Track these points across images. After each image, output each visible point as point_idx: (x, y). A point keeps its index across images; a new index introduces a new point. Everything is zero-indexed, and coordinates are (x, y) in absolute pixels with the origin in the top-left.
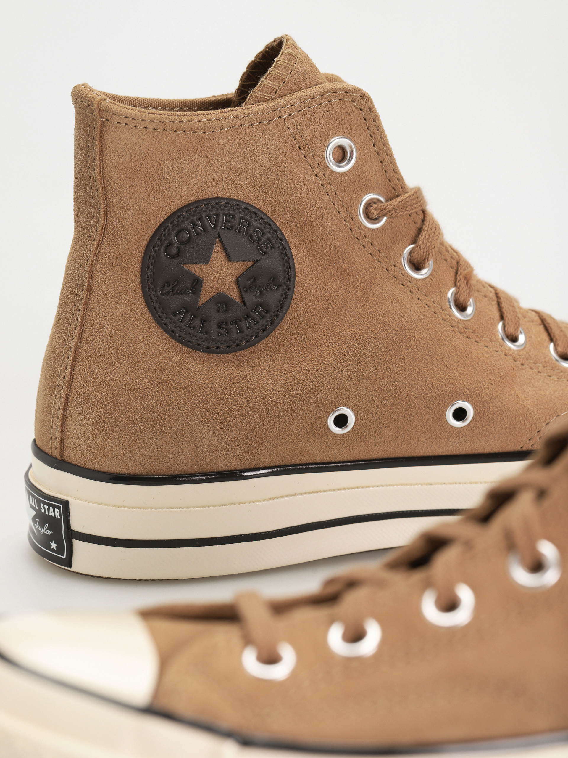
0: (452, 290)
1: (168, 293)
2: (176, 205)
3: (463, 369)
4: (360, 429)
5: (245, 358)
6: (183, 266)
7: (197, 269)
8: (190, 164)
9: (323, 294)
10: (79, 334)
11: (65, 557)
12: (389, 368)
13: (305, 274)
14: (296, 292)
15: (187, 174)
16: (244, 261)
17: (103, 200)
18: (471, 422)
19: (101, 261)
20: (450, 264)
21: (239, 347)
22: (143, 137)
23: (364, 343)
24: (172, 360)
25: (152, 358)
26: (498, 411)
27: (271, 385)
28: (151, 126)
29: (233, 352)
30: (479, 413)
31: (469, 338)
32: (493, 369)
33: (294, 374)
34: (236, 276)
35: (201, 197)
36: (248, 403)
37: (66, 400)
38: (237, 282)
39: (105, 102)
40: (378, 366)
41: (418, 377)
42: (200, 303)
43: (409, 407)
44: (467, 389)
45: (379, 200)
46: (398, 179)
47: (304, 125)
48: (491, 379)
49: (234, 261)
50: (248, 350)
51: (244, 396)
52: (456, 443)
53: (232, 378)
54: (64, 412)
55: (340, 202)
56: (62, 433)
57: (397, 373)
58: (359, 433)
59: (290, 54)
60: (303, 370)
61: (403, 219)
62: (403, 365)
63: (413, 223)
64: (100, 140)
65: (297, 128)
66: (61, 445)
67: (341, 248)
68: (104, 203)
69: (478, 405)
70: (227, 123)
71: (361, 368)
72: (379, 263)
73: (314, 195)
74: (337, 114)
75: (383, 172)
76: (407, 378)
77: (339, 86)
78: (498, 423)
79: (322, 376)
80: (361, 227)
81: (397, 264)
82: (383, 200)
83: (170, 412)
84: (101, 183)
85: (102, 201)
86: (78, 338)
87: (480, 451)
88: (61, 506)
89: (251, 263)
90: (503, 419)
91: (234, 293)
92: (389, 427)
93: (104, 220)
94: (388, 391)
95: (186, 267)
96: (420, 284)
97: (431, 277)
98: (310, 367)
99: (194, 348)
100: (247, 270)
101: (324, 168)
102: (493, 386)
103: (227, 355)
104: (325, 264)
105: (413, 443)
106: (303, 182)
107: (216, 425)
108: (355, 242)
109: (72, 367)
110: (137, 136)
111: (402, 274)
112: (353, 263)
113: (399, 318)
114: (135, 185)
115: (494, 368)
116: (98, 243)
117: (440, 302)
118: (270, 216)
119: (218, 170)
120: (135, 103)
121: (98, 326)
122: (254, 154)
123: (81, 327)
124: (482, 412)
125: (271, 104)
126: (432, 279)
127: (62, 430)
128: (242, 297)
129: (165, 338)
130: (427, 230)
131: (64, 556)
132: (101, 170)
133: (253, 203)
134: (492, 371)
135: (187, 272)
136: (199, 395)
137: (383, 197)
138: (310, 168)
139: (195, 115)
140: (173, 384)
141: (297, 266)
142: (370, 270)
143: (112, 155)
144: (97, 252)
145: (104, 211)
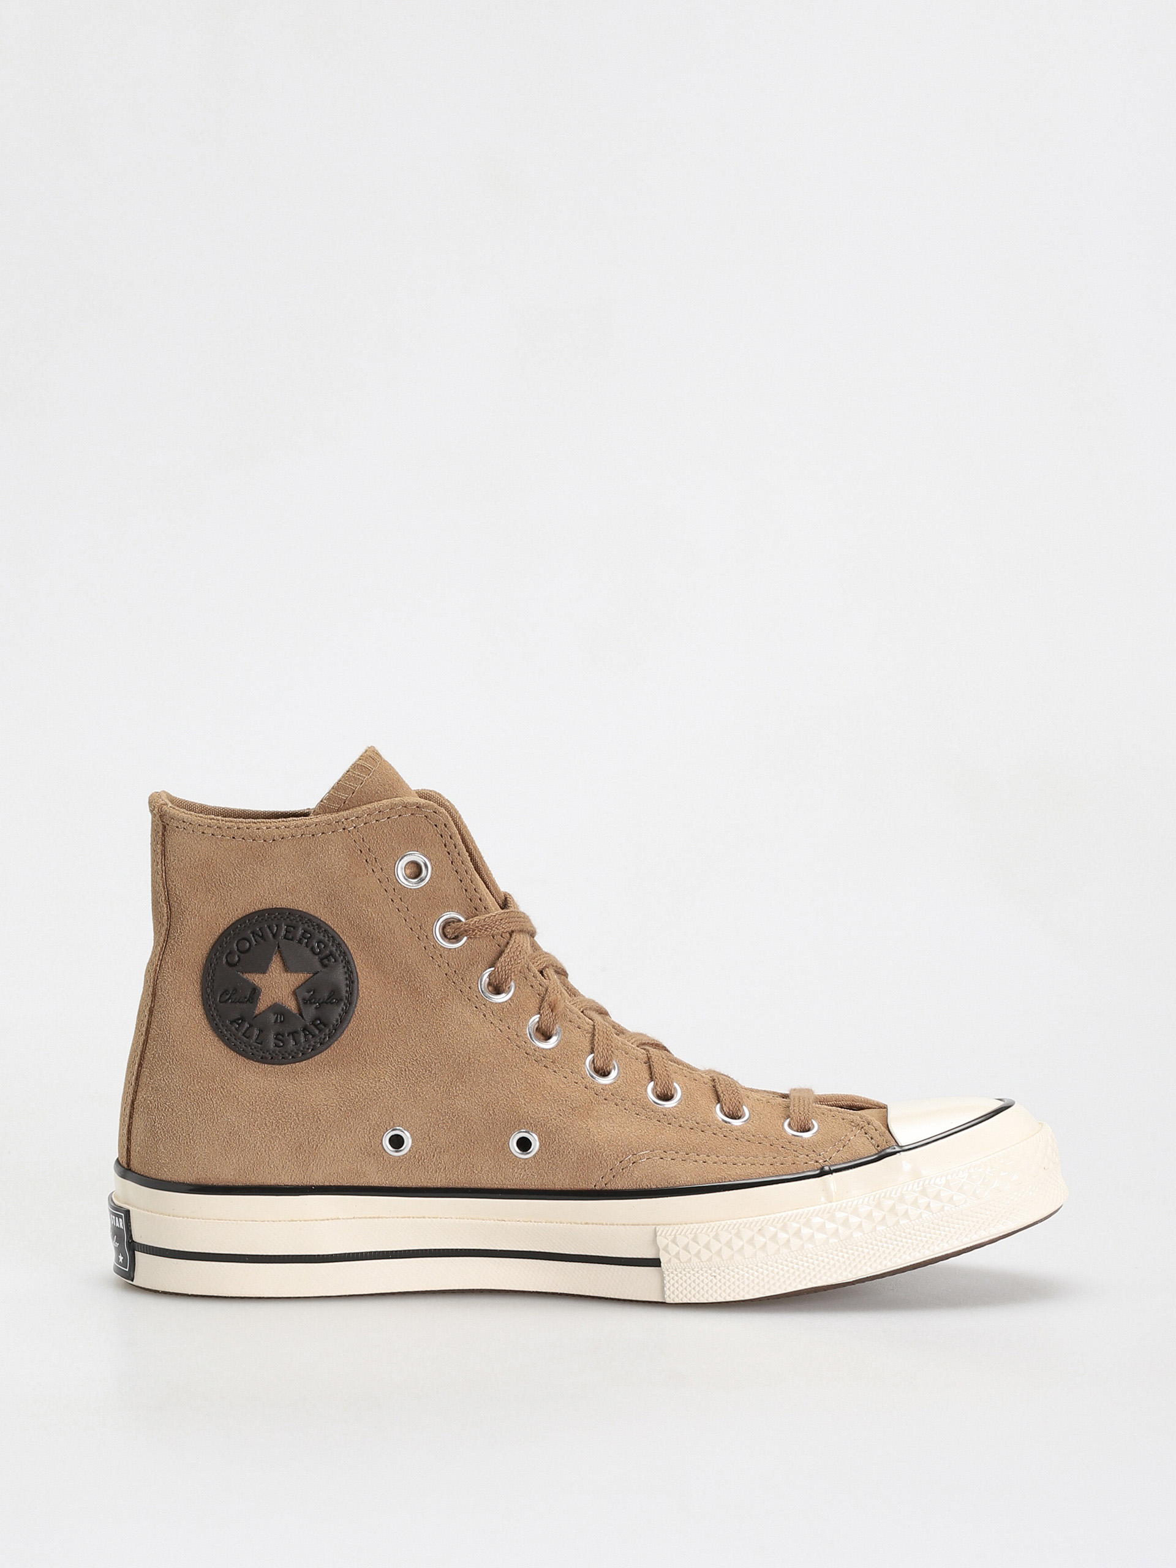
0: (536, 1018)
1: (226, 1001)
2: (239, 914)
3: (531, 1097)
4: (417, 1151)
5: (300, 1071)
6: (241, 974)
7: (256, 979)
8: (252, 872)
9: (390, 1012)
10: (144, 1040)
11: (127, 1270)
12: (449, 1090)
13: (372, 990)
14: (358, 1007)
15: (249, 882)
16: (302, 972)
17: (166, 904)
18: (536, 1153)
19: (164, 967)
20: (537, 990)
21: (295, 1060)
22: (201, 842)
23: (423, 1064)
24: (225, 1068)
25: (205, 1065)
26: (564, 1144)
27: (323, 1100)
28: (209, 831)
29: (288, 1064)
30: (544, 1144)
31: (547, 1067)
32: (566, 1101)
33: (348, 1090)
34: (293, 988)
35: (264, 906)
36: (297, 1115)
37: (131, 1107)
38: (294, 993)
39: (166, 806)
40: (437, 1087)
41: (479, 1101)
42: (257, 1012)
43: (468, 1133)
44: (531, 1117)
45: (460, 921)
46: (480, 900)
47: (371, 838)
48: (560, 1110)
49: (291, 972)
50: (305, 1063)
51: (294, 1109)
52: (522, 1176)
53: (284, 1090)
54: (130, 1120)
55: (412, 918)
56: (128, 1141)
57: (456, 1096)
58: (417, 1157)
59: (361, 766)
60: (358, 1087)
61: (485, 941)
62: (464, 1088)
63: (497, 945)
64: (162, 845)
65: (363, 841)
66: (127, 1154)
67: (413, 966)
68: (167, 907)
69: (543, 1135)
70: (286, 833)
71: (418, 1089)
72: (453, 984)
73: (382, 910)
74: (409, 829)
75: (462, 891)
76: (467, 1102)
77: (409, 800)
78: (564, 1156)
79: (375, 1094)
80: (436, 946)
81: (473, 986)
82: (463, 920)
83: (218, 1120)
84: (164, 887)
85: (165, 906)
86: (143, 1044)
87: (550, 1186)
88: (123, 1215)
89: (311, 975)
90: (569, 1153)
91: (291, 1005)
92: (448, 1151)
93: (167, 925)
94: (446, 1114)
95: (246, 976)
96: (495, 1008)
97: (510, 1002)
98: (366, 1084)
99: (248, 1058)
100: (306, 981)
101: (394, 883)
102: (561, 1118)
103: (282, 1067)
104: (396, 982)
105: (477, 1172)
106: (369, 896)
107: (263, 1136)
108: (430, 961)
109: (138, 1073)
110: (195, 841)
111: (476, 996)
112: (425, 982)
113: (465, 1040)
114: (196, 891)
115: (567, 1099)
116: (161, 949)
117: (516, 1027)
118: (335, 929)
119: (281, 880)
120: (190, 807)
121: (159, 1031)
122: (317, 864)
123: (146, 1033)
124: (548, 1144)
125: (335, 815)
126: (510, 1004)
127: (128, 1137)
128: (299, 1009)
129: (221, 1046)
130: (508, 953)
131: (126, 1268)
132: (164, 874)
133: (317, 915)
134: (564, 1102)
135: (246, 981)
136: (248, 1105)
137: (463, 917)
138: (379, 882)
139: (255, 823)
140: (223, 1092)
141: (361, 981)
142: (443, 990)
143: (172, 858)
144: (161, 957)
145: (168, 916)
